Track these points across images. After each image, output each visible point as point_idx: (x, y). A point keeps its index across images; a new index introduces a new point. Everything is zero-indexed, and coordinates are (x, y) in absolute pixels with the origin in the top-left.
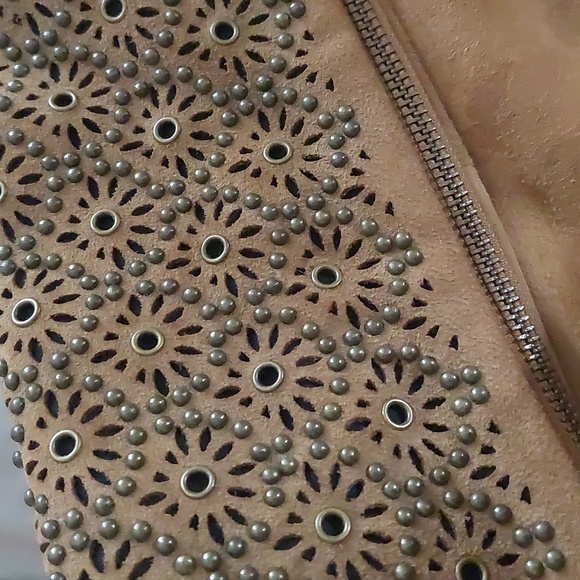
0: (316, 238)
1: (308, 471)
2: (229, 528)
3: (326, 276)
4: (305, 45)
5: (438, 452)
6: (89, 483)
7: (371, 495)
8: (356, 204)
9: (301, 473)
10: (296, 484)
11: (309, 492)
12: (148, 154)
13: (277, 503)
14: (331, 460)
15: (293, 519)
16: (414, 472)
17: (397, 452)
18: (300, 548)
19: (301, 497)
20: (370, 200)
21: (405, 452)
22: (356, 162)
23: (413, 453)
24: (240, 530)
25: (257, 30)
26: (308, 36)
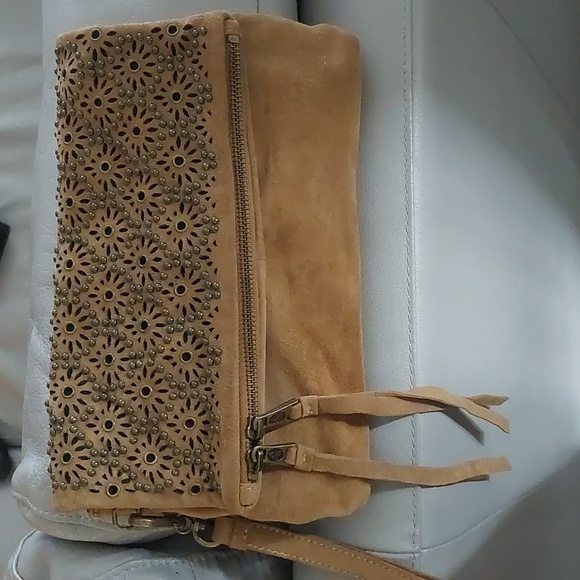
0: (183, 272)
1: (145, 369)
2: (113, 380)
3: (181, 290)
4: (210, 182)
5: (197, 375)
6: (74, 345)
7: (163, 385)
8: (203, 263)
9: (142, 369)
10: (139, 372)
11: (142, 377)
12: (132, 204)
13: (129, 377)
14: (154, 368)
15: (134, 385)
16: (185, 380)
17: (181, 371)
18: (133, 395)
19: (139, 378)
20: (210, 264)
21: (184, 372)
22: (209, 181)
23: (187, 373)
24: (116, 382)
25: (194, 166)
26: (213, 179)
